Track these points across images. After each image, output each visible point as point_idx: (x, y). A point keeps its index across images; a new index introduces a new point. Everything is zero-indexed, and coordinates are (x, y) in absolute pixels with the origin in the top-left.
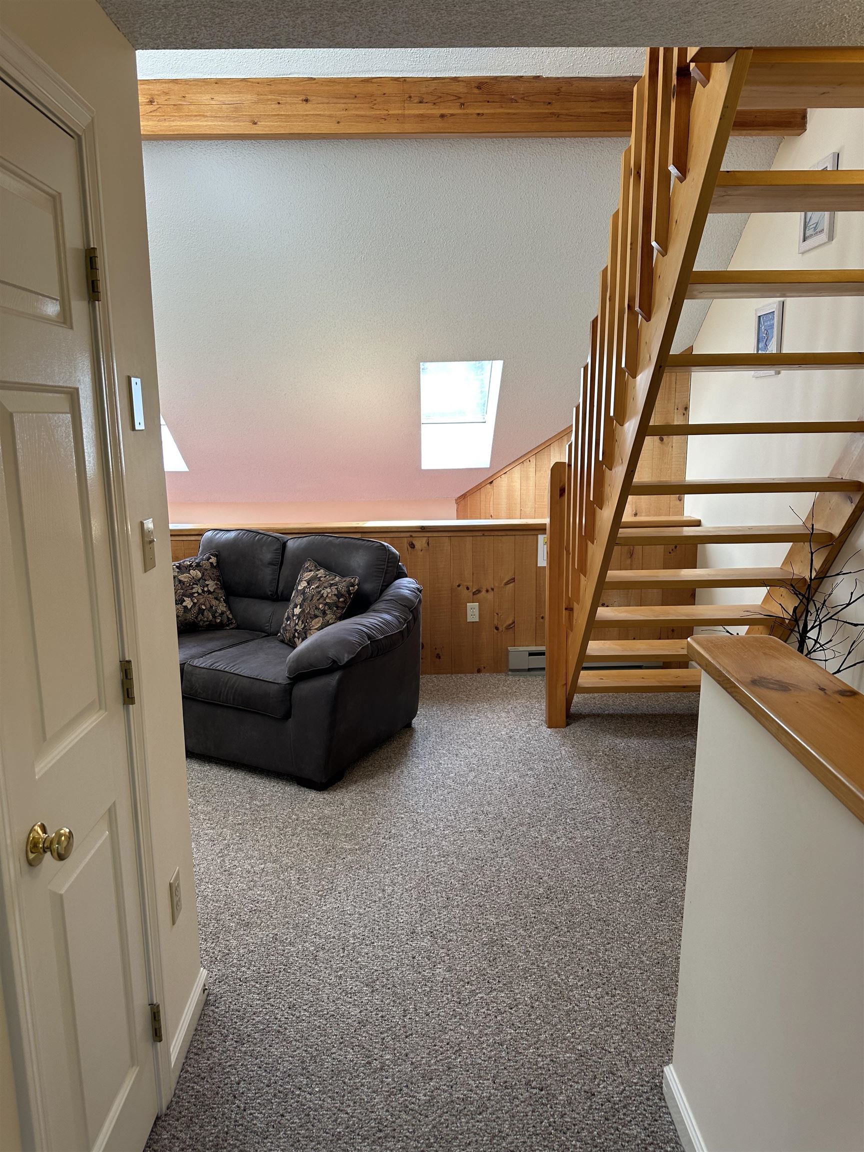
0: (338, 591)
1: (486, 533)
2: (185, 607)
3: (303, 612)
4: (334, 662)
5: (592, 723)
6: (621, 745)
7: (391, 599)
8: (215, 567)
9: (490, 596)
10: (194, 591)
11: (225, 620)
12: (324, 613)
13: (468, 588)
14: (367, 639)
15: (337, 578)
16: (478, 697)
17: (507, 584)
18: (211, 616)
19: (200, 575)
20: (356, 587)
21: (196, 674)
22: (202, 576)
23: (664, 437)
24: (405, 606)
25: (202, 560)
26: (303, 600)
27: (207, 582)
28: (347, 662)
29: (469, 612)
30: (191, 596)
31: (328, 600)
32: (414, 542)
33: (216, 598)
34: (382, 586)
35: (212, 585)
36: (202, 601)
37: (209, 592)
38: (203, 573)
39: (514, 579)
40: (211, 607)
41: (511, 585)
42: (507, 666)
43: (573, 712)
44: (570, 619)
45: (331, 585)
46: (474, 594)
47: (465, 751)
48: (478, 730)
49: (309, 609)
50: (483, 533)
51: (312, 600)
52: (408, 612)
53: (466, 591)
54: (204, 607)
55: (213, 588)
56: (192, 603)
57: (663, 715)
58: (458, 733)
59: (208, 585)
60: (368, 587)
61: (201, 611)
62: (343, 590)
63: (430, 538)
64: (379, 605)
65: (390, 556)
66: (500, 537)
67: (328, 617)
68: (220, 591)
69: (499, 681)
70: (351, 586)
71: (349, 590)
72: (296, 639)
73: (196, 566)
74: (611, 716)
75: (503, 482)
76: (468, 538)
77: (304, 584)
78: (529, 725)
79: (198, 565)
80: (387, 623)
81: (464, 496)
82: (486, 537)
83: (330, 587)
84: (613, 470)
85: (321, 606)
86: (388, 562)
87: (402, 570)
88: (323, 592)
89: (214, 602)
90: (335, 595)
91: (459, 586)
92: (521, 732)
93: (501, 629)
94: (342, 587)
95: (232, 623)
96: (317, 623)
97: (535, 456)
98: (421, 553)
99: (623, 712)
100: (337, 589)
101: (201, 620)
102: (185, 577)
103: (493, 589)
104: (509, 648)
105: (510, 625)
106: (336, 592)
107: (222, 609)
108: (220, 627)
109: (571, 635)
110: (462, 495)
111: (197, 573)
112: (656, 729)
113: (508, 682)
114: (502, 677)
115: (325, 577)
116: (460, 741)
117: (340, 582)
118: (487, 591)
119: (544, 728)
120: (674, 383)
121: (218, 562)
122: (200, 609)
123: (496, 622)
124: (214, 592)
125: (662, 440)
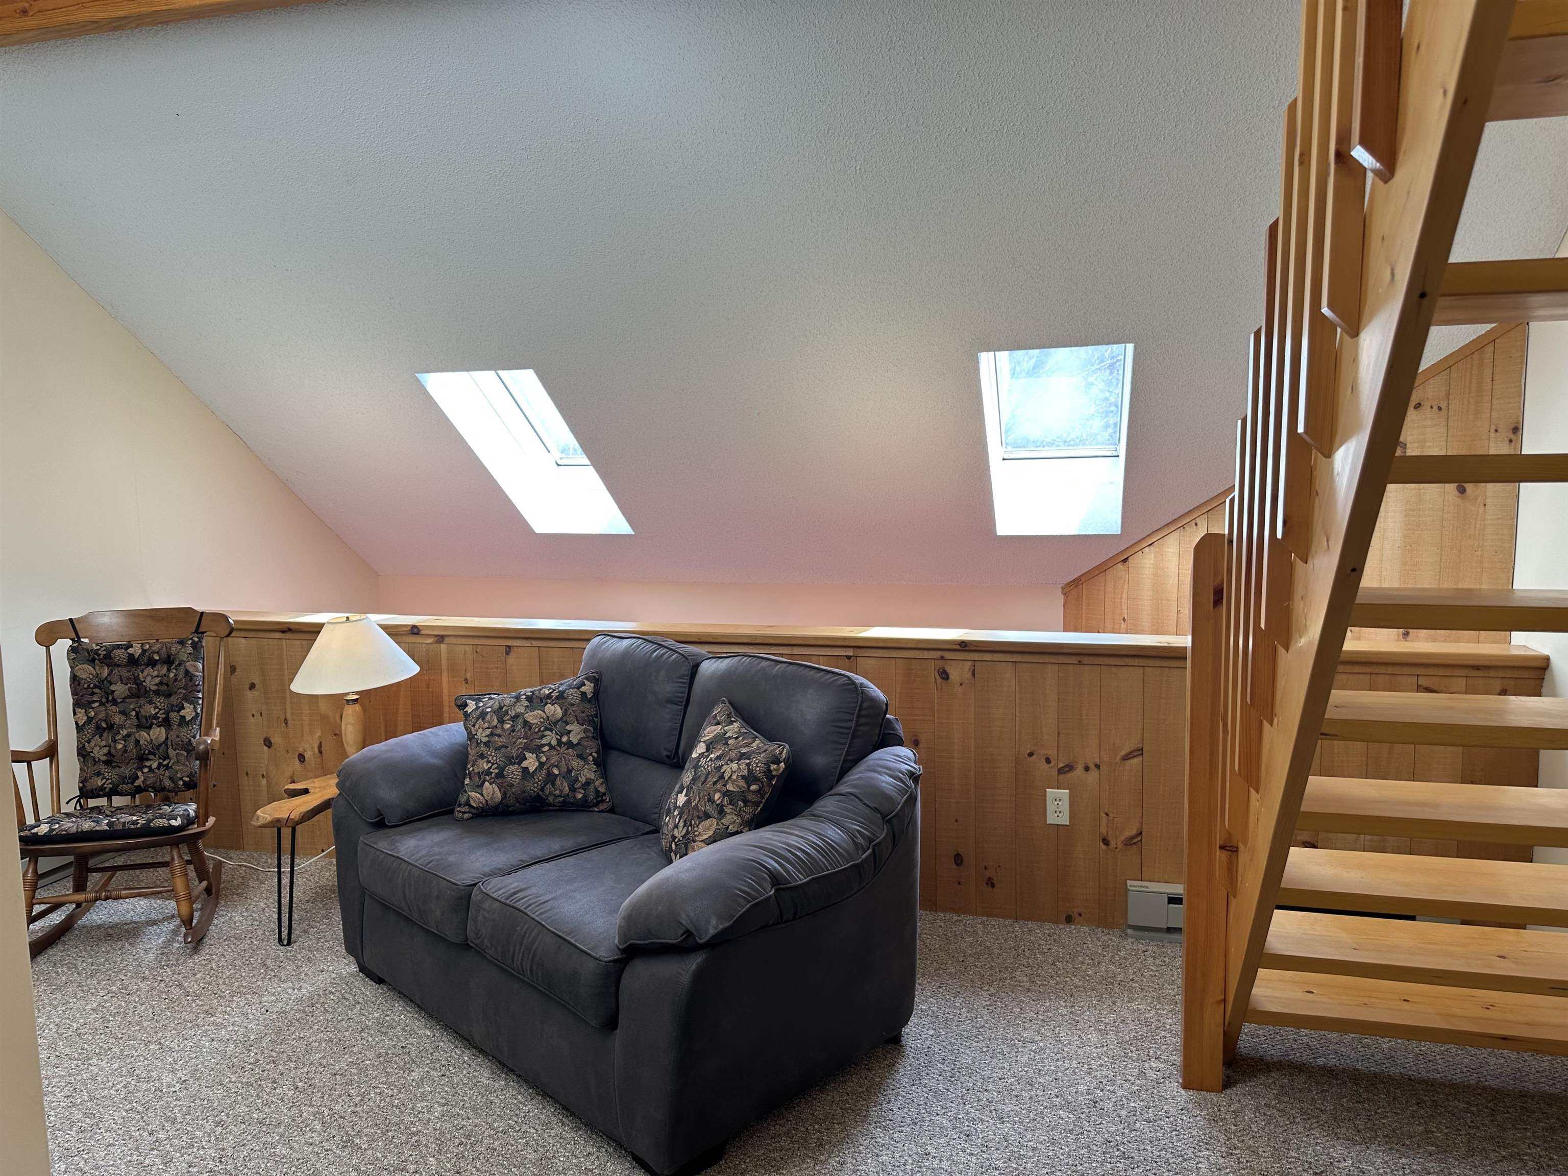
0: (749, 769)
1: (1085, 660)
2: (526, 769)
3: (688, 802)
4: (688, 933)
5: (1282, 1087)
6: (1342, 1165)
7: (851, 794)
8: (589, 701)
9: (1093, 776)
10: (544, 741)
11: (591, 797)
12: (721, 812)
13: (1048, 761)
14: (768, 885)
15: (757, 742)
16: (1052, 982)
17: (1126, 758)
18: (567, 788)
19: (559, 712)
20: (782, 765)
21: (484, 909)
22: (563, 716)
23: (1466, 485)
24: (876, 810)
25: (570, 687)
26: (692, 780)
27: (569, 728)
28: (714, 937)
29: (1050, 807)
30: (537, 750)
31: (730, 787)
32: (948, 669)
33: (580, 756)
34: (845, 761)
35: (576, 732)
36: (554, 760)
37: (570, 744)
38: (566, 710)
39: (1142, 749)
40: (569, 771)
41: (1135, 761)
42: (1125, 916)
43: (1244, 1051)
44: (1232, 870)
45: (742, 756)
46: (1060, 771)
47: (988, 1129)
48: (1031, 1074)
49: (697, 799)
50: (1079, 658)
51: (705, 781)
52: (881, 821)
53: (1044, 766)
54: (556, 772)
55: (579, 737)
56: (537, 764)
57: (1453, 1085)
58: (987, 1073)
59: (569, 732)
60: (820, 761)
61: (551, 778)
62: (758, 770)
63: (977, 664)
64: (827, 804)
65: (865, 705)
66: (1114, 669)
67: (726, 820)
68: (590, 743)
69: (1104, 947)
70: (773, 763)
71: (770, 771)
72: (673, 854)
73: (557, 697)
74: (1330, 1074)
75: (1146, 561)
76: (1050, 666)
77: (701, 748)
78: (1142, 1074)
79: (561, 696)
80: (828, 850)
81: (1076, 583)
82: (1087, 668)
83: (739, 760)
84: (1310, 561)
85: (716, 797)
86: (859, 716)
87: (894, 729)
88: (724, 768)
89: (576, 763)
90: (743, 777)
91: (1031, 754)
92: (1120, 1093)
93: (1113, 844)
94: (758, 763)
95: (603, 801)
96: (707, 828)
97: (1206, 516)
98: (960, 690)
99: (1359, 1066)
100: (748, 765)
101: (550, 793)
102: (535, 717)
103: (1098, 766)
104: (1129, 883)
105: (1133, 838)
106: (746, 773)
107: (588, 776)
108: (584, 806)
109: (1233, 903)
110: (1074, 581)
111: (554, 710)
112: (1433, 1126)
113: (1122, 954)
114: (1112, 938)
115: (736, 738)
116: (984, 1096)
117: (758, 751)
118: (1087, 769)
119: (1174, 1087)
120: (1489, 380)
121: (596, 693)
122: (549, 774)
123: (1103, 830)
124: (578, 744)
125: (1462, 491)
